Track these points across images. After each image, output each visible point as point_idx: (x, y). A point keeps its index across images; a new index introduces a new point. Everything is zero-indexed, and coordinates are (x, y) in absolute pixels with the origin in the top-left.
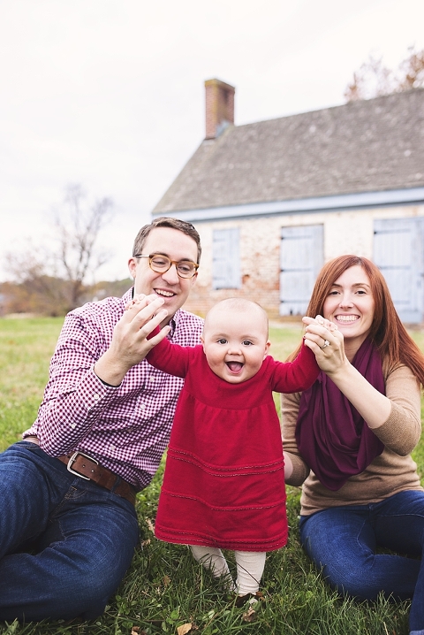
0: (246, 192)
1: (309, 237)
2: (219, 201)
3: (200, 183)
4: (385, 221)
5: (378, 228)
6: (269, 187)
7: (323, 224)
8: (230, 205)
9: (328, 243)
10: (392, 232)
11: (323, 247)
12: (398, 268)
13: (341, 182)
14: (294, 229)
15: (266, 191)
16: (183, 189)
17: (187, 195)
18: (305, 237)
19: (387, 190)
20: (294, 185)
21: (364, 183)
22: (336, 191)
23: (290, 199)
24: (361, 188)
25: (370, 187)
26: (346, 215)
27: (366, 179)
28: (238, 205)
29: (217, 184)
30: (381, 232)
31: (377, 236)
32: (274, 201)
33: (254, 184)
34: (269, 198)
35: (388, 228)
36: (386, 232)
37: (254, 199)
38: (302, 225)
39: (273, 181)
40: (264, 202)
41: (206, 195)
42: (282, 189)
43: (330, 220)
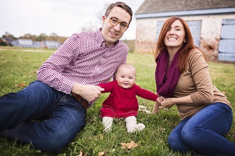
0: (171, 7)
1: (195, 25)
2: (161, 10)
3: (154, 3)
4: (227, 20)
5: (224, 23)
6: (181, 5)
7: (201, 20)
8: (165, 12)
9: (203, 28)
10: (230, 24)
11: (200, 29)
12: (231, 39)
13: (211, 4)
14: (189, 22)
15: (179, 6)
16: (147, 5)
17: (149, 7)
18: (194, 25)
19: (230, 7)
20: (191, 4)
21: (220, 4)
22: (208, 7)
23: (189, 10)
24: (219, 6)
25: (223, 6)
26: (211, 17)
27: (221, 2)
28: (168, 12)
29: (160, 3)
30: (225, 25)
31: (224, 26)
32: (182, 10)
33: (175, 3)
34: (181, 9)
35: (229, 23)
36: (227, 25)
37: (175, 10)
38: (193, 21)
39: (183, 2)
40: (179, 11)
41: (156, 7)
42: (186, 6)
43: (204, 19)
